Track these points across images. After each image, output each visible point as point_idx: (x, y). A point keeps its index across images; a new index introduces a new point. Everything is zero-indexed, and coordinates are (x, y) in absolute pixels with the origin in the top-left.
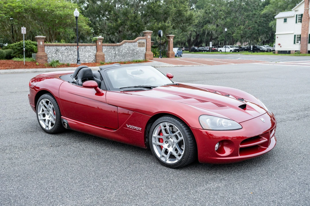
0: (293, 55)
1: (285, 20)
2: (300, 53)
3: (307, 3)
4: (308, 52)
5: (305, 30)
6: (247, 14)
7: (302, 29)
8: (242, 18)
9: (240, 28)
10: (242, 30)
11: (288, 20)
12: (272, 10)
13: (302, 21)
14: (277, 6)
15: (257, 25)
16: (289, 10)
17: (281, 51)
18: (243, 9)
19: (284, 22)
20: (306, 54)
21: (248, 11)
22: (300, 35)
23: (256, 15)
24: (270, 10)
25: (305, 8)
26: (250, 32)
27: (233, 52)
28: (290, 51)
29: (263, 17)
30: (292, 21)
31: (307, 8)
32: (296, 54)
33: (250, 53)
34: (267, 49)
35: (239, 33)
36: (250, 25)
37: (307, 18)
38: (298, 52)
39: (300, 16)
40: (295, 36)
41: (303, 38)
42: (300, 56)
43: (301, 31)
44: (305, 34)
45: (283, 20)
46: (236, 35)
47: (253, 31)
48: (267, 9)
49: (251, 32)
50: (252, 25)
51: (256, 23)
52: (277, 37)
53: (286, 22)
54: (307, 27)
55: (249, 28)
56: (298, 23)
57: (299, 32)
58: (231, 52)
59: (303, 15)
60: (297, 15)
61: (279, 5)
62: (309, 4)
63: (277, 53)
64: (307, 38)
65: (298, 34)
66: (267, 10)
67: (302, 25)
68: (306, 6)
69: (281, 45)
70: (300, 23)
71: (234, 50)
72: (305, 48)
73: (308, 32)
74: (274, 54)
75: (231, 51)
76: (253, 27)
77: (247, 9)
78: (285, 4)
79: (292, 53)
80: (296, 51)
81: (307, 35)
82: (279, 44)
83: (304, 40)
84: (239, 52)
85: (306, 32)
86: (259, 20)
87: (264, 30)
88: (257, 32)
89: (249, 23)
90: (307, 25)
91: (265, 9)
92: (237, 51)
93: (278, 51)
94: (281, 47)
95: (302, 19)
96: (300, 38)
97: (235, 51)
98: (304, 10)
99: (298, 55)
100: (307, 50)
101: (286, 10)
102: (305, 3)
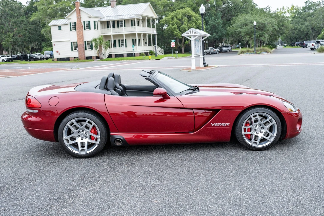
0: (73, 61)
1: (60, 28)
2: (80, 59)
3: (78, 11)
4: (86, 58)
5: (80, 38)
6: (14, 21)
7: (77, 37)
8: (9, 25)
9: (9, 35)
10: (11, 38)
11: (62, 27)
12: (41, 17)
13: (76, 29)
14: (46, 13)
15: (28, 32)
16: (59, 18)
17: (60, 58)
18: (8, 15)
19: (59, 30)
20: (84, 60)
21: (14, 17)
22: (77, 42)
23: (24, 22)
24: (39, 17)
25: (77, 16)
26: (21, 40)
27: (5, 62)
28: (69, 58)
29: (33, 24)
30: (66, 29)
31: (79, 17)
32: (75, 60)
33: (28, 62)
34: (40, 57)
35: (9, 41)
36: (21, 33)
37: (80, 26)
38: (77, 58)
39: (74, 25)
40: (72, 43)
41: (80, 45)
42: (80, 62)
43: (77, 38)
44: (81, 41)
45: (57, 28)
46: (5, 43)
47: (25, 38)
48: (36, 16)
49: (23, 40)
50: (22, 32)
51: (26, 30)
52: (54, 45)
53: (61, 29)
54: (81, 35)
55: (19, 35)
56: (73, 31)
57: (75, 40)
58: (3, 62)
59: (76, 23)
60: (70, 23)
61: (48, 13)
62: (80, 13)
63: (56, 60)
64: (84, 45)
65: (74, 42)
66: (35, 18)
67: (77, 33)
68: (78, 15)
69: (59, 52)
70: (75, 31)
71: (6, 59)
72: (83, 54)
73: (83, 39)
74: (54, 62)
75: (3, 60)
76: (23, 34)
77: (13, 15)
78: (54, 11)
79: (71, 60)
80: (75, 58)
81: (83, 42)
82: (57, 52)
83: (81, 47)
84: (12, 61)
85: (82, 39)
86: (29, 28)
87: (35, 38)
88: (29, 39)
89: (18, 30)
90: (81, 33)
91: (34, 16)
92: (10, 61)
93: (57, 58)
94: (59, 54)
95: (76, 27)
96: (77, 45)
97: (8, 60)
98: (76, 18)
99: (78, 61)
100: (85, 56)
101: (56, 18)
102: (77, 12)
